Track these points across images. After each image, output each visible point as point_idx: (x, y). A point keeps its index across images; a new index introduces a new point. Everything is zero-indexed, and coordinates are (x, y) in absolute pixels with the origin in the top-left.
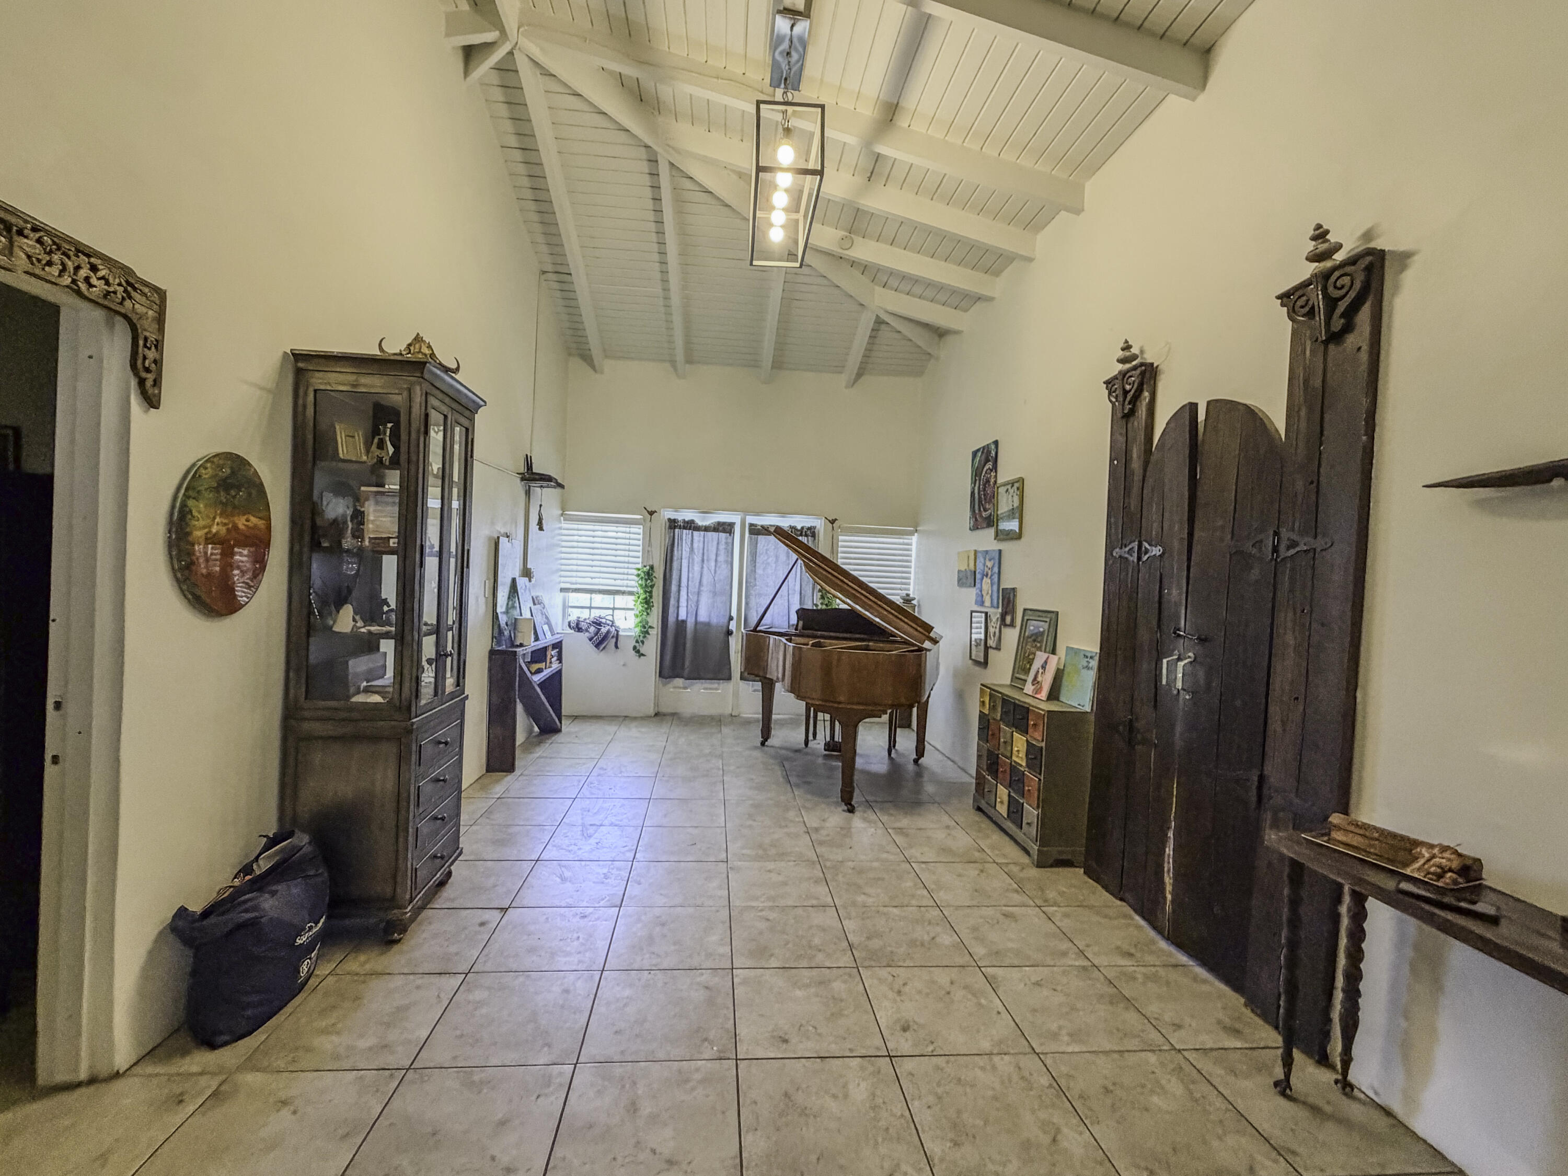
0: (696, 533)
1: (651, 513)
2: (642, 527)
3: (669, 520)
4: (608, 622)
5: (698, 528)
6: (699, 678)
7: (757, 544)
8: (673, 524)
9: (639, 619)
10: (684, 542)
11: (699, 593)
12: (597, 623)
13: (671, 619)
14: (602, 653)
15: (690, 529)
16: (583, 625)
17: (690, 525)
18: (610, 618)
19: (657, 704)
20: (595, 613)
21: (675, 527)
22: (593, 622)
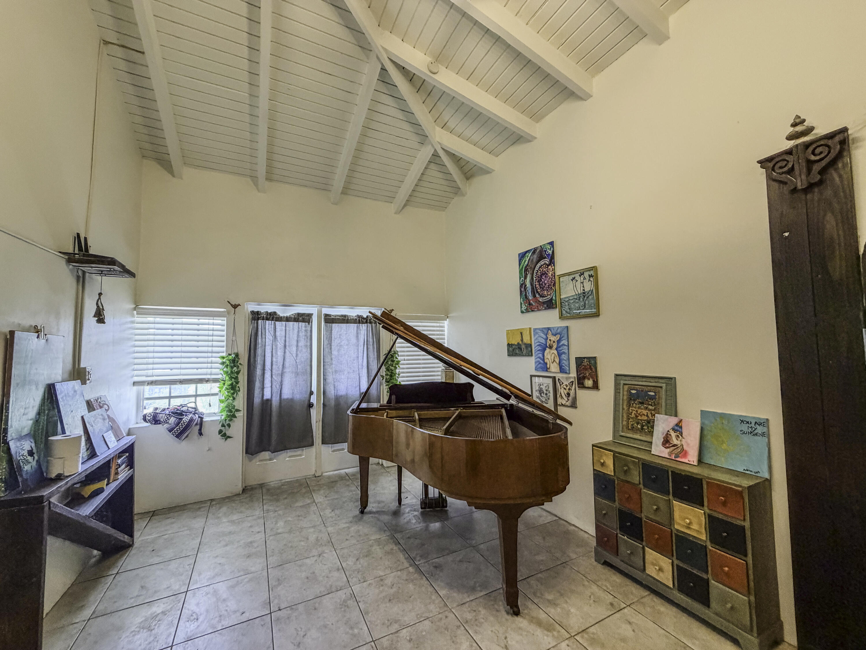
0: (277, 323)
1: (235, 306)
2: (226, 318)
3: (253, 312)
4: (190, 409)
5: (280, 319)
6: (285, 448)
7: (331, 330)
8: (256, 316)
9: (223, 405)
10: (267, 331)
11: (282, 375)
12: (179, 414)
13: (257, 400)
14: (184, 442)
15: (272, 320)
16: (162, 417)
17: (272, 317)
18: (193, 405)
19: (244, 480)
20: (176, 403)
21: (258, 319)
22: (172, 413)
